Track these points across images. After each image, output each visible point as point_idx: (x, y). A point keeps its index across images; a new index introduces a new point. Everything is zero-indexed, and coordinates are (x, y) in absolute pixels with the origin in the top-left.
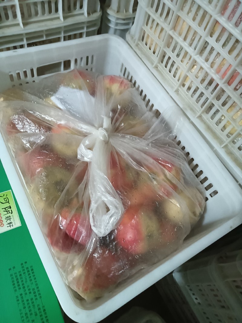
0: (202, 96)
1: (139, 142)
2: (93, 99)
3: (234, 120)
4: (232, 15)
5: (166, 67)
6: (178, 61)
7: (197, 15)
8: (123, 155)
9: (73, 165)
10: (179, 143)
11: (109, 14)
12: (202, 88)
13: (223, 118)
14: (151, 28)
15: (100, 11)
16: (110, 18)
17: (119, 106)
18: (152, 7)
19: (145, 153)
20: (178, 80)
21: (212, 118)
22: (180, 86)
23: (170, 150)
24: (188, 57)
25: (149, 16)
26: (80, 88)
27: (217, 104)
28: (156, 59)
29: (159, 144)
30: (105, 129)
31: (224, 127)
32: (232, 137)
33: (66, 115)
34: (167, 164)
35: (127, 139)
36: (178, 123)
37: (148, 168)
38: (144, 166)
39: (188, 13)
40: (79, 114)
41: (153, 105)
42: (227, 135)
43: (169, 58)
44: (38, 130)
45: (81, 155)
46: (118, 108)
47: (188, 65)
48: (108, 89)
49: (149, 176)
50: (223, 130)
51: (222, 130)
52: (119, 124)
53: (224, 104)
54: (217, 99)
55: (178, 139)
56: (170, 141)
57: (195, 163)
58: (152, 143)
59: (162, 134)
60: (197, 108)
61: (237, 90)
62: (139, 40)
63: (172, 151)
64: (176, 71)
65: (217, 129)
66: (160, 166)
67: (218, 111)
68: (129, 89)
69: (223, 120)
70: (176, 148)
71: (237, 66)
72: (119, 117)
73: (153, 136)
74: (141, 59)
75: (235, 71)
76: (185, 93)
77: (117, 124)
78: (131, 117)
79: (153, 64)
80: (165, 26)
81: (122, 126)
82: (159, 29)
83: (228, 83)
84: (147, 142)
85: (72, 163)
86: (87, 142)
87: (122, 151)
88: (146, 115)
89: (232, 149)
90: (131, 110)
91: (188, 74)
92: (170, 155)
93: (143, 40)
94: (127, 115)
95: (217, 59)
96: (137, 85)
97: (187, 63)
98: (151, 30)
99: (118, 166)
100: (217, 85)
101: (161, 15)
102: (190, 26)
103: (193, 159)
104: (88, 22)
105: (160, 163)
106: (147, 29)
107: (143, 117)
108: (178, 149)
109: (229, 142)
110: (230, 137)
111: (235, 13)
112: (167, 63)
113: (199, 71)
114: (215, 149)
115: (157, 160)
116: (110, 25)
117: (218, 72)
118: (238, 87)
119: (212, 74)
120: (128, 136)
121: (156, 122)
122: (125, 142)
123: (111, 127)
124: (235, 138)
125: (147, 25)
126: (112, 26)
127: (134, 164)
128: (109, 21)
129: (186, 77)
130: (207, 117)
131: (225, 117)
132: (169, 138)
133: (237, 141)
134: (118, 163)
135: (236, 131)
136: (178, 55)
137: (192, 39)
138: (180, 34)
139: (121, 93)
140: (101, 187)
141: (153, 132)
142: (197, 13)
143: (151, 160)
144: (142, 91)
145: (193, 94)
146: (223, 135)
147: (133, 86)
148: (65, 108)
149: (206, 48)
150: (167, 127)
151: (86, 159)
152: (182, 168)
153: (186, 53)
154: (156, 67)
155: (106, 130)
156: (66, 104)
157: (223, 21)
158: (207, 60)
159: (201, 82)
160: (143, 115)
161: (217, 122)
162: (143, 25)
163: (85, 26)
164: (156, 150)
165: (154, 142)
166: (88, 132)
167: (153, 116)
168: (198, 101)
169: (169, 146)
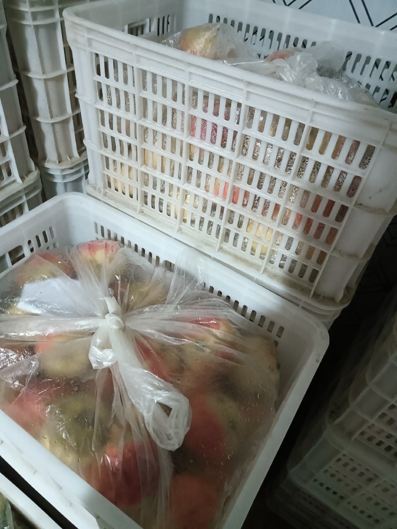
0: (212, 225)
1: (164, 310)
2: (77, 283)
3: (259, 238)
4: (203, 134)
5: (153, 207)
6: (165, 196)
7: (165, 143)
8: (153, 335)
9: (93, 381)
10: (212, 289)
11: (48, 169)
12: (207, 217)
13: (246, 241)
14: (115, 170)
15: (36, 169)
16: (51, 172)
17: (117, 277)
18: (106, 146)
19: (178, 319)
20: (176, 218)
21: (235, 245)
22: (181, 224)
23: (206, 303)
24: (175, 189)
25: (107, 158)
26: (54, 276)
27: (233, 228)
28: (137, 203)
29: (189, 302)
30: (113, 313)
31: (253, 250)
32: (266, 257)
33: (51, 319)
34: (211, 321)
35: (147, 313)
36: (199, 268)
37: (191, 337)
38: (185, 336)
39: (154, 143)
40: (67, 310)
41: (158, 258)
42: (260, 257)
43: (153, 197)
44: (22, 356)
45: (97, 361)
46: (117, 281)
47: (180, 197)
48: (91, 261)
49: (197, 346)
50: (253, 253)
51: (251, 254)
52: (127, 299)
53: (240, 225)
54: (229, 222)
55: (208, 286)
56: (200, 292)
57: (241, 305)
58: (180, 304)
59: (187, 288)
60: (213, 242)
61: (246, 205)
62: (105, 187)
63: (207, 303)
64: (169, 209)
65: (247, 255)
66: (204, 327)
67: (237, 235)
68: (119, 251)
69: (247, 243)
70: (210, 297)
71: (234, 181)
72: (123, 290)
73: (177, 295)
74: (117, 209)
75: (234, 187)
76: (191, 229)
77: (126, 300)
78: (139, 284)
79: (135, 210)
80: (132, 163)
81: (133, 300)
82: (126, 169)
83: (233, 202)
84: (173, 306)
85: (90, 378)
86: (98, 341)
87: (149, 331)
88: (155, 274)
89: (273, 270)
90: (134, 276)
91: (184, 208)
92: (209, 309)
93: (110, 185)
94: (133, 284)
95: (209, 181)
96: (126, 242)
97: (177, 195)
98: (116, 172)
99: (153, 352)
100: (222, 208)
101: (122, 153)
102: (162, 156)
103: (237, 302)
104: (26, 189)
105: (202, 324)
106: (110, 173)
107: (153, 277)
108: (213, 298)
109: (267, 264)
110: (264, 258)
111: (206, 132)
112: (153, 202)
113: (195, 199)
114: (255, 279)
115: (197, 322)
116: (55, 181)
117: (216, 193)
118: (245, 202)
119: (212, 198)
120: (147, 309)
121: (173, 277)
122: (146, 318)
123: (119, 308)
124: (270, 256)
125: (108, 168)
126: (58, 180)
127: (171, 341)
128: (52, 176)
129: (183, 211)
130: (228, 246)
131: (248, 239)
132: (198, 289)
133: (274, 259)
134: (151, 348)
135: (267, 248)
136: (162, 191)
137: (170, 169)
138: (155, 168)
139: (111, 260)
140: (147, 386)
141: (175, 290)
142: (164, 140)
143: (190, 325)
144: (136, 246)
145: (201, 227)
146: (256, 259)
147: (122, 245)
148: (45, 311)
149: (191, 173)
150: (188, 278)
151: (106, 364)
152: (229, 318)
153: (171, 186)
154: (142, 212)
155: (115, 313)
156: (43, 305)
157: (196, 142)
158: (198, 186)
159: (203, 211)
160: (152, 275)
161: (242, 247)
162: (103, 169)
163: (23, 194)
164: (190, 310)
165: (181, 302)
166: (92, 327)
167: (165, 271)
168: (209, 232)
169: (202, 298)
